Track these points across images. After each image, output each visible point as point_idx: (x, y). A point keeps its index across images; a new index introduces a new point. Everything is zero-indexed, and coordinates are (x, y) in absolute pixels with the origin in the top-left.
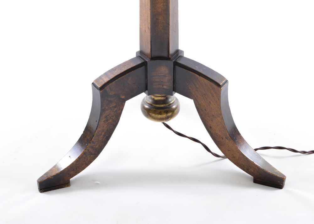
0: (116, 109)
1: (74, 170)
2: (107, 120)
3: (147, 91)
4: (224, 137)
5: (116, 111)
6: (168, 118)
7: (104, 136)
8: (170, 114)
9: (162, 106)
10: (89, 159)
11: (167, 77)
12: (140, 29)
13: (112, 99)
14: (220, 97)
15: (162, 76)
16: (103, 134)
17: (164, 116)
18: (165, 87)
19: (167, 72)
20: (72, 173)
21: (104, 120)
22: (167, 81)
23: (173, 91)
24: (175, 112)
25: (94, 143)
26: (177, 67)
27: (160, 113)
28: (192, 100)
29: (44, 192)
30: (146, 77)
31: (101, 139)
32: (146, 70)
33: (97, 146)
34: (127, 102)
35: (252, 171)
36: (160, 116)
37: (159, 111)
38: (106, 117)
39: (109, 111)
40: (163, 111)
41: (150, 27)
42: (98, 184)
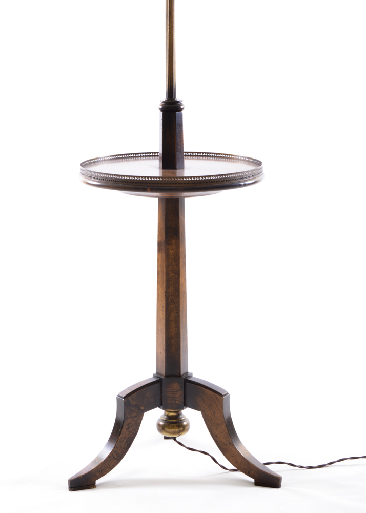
0: (136, 419)
1: (99, 472)
2: (129, 428)
3: (162, 407)
4: (228, 444)
5: (136, 420)
6: (179, 433)
7: (126, 442)
8: (182, 429)
9: (175, 420)
10: (112, 463)
11: (179, 393)
12: (157, 353)
13: (134, 409)
14: (223, 405)
15: (175, 392)
16: (125, 440)
17: (176, 430)
18: (177, 402)
19: (179, 388)
20: (98, 474)
21: (126, 427)
22: (179, 396)
23: (184, 406)
24: (186, 427)
25: (118, 448)
26: (187, 383)
27: (173, 428)
28: (200, 412)
29: (73, 491)
30: (162, 393)
31: (123, 446)
32: (161, 386)
33: (119, 452)
34: (145, 413)
35: (253, 473)
36: (172, 430)
37: (172, 425)
38: (128, 425)
39: (131, 419)
40: (175, 425)
41: (164, 348)
42: (120, 485)
